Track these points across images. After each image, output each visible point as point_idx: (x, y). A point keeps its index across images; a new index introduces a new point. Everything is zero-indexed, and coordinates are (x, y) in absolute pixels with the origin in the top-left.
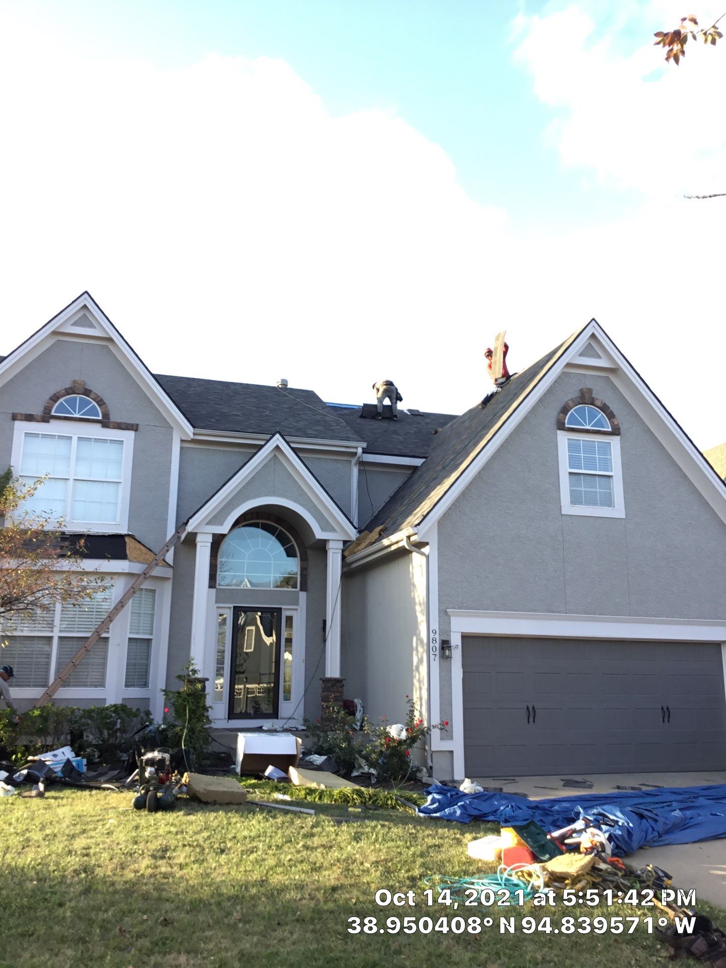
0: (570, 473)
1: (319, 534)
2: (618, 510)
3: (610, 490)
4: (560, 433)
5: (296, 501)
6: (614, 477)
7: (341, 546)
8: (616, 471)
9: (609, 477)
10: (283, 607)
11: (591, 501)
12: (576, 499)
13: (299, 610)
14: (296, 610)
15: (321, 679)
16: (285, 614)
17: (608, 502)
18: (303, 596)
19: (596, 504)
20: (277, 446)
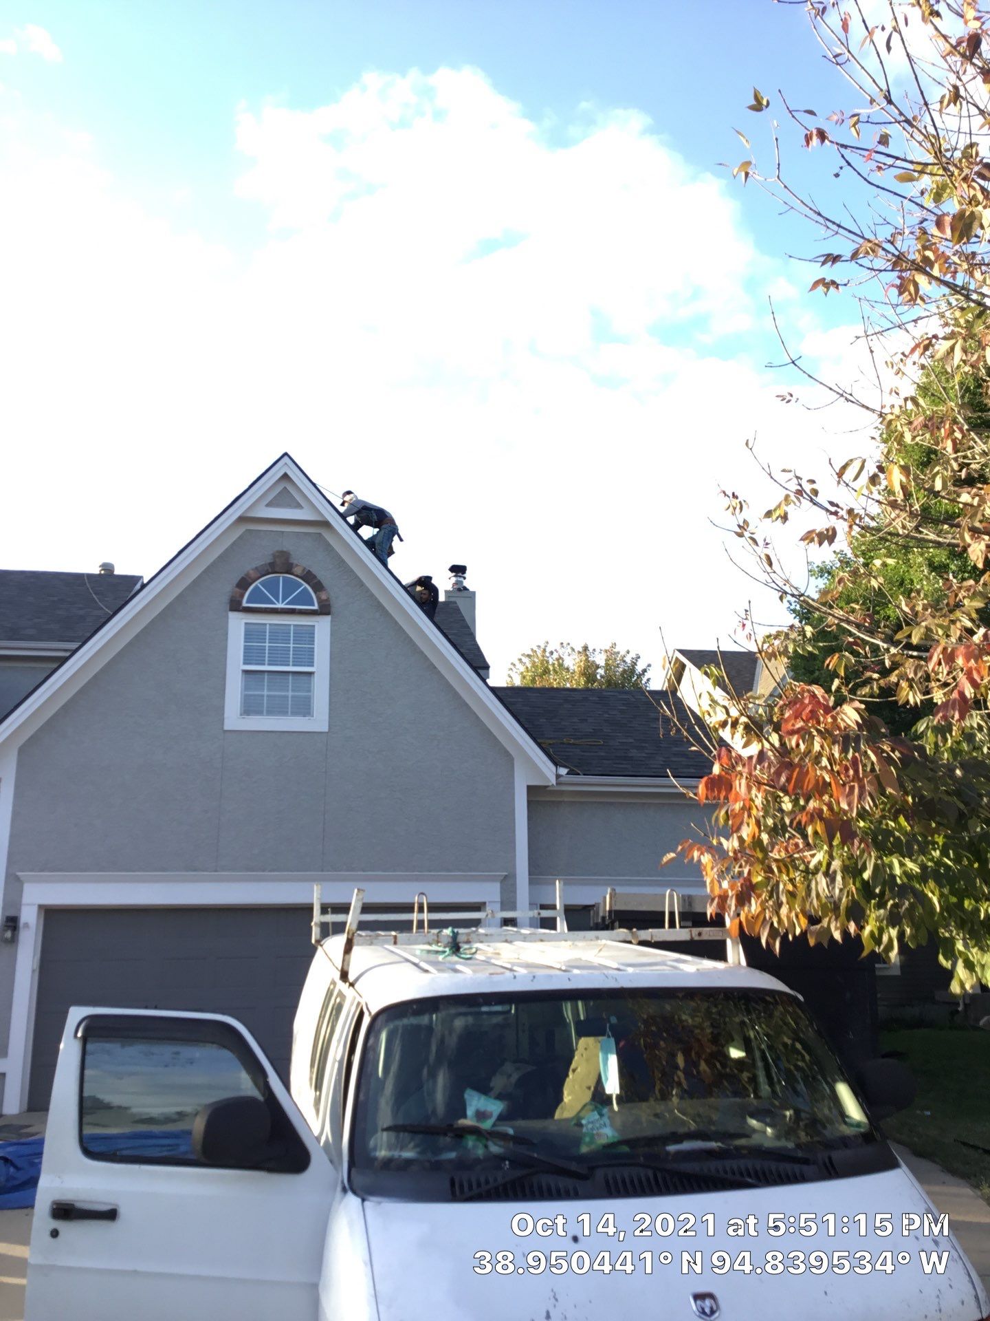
0: (246, 672)
2: (319, 721)
3: (309, 691)
4: (233, 616)
6: (316, 674)
8: (320, 668)
9: (310, 674)
11: (278, 709)
12: (250, 707)
17: (304, 708)
19: (285, 713)
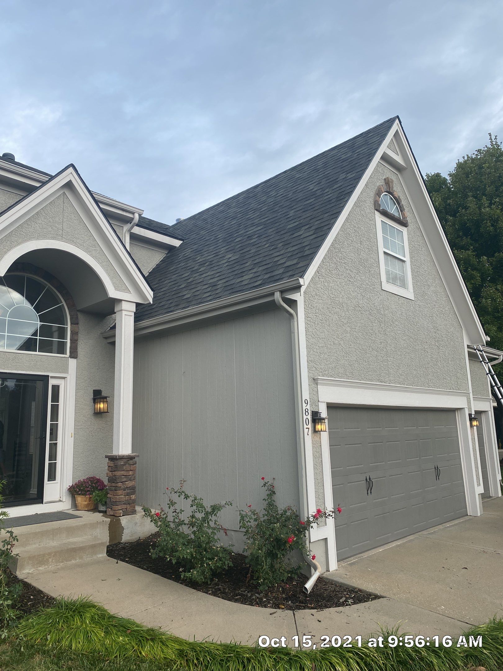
0: (385, 253)
1: (112, 293)
2: (409, 293)
3: (404, 272)
4: (376, 213)
5: (87, 251)
6: (406, 263)
7: (133, 308)
8: (407, 259)
9: (403, 261)
10: (51, 374)
11: (395, 280)
12: (388, 278)
13: (69, 378)
14: (64, 378)
15: (106, 457)
16: (52, 382)
17: (403, 283)
18: (73, 363)
19: (397, 284)
20: (70, 181)
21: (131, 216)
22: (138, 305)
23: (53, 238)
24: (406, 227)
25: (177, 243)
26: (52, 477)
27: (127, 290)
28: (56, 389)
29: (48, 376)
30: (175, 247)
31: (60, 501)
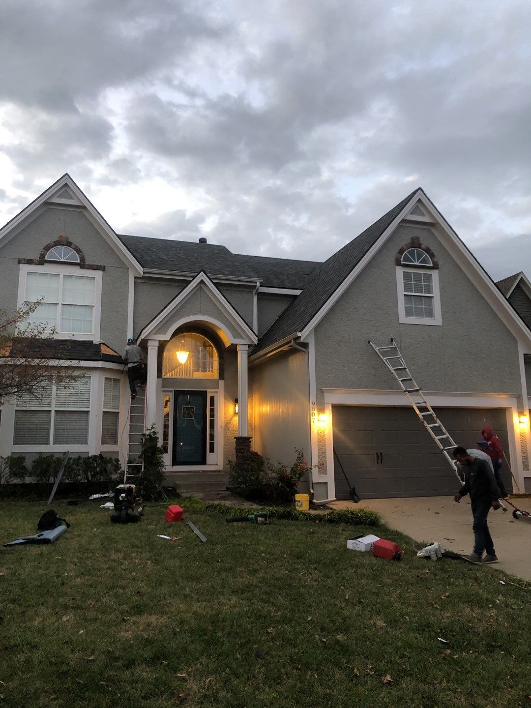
0: (404, 295)
1: (232, 340)
2: (437, 320)
3: (432, 306)
4: (398, 268)
5: (216, 318)
6: (434, 298)
7: (247, 348)
8: (436, 293)
10: (208, 390)
11: (419, 313)
12: (409, 312)
13: (219, 392)
15: (235, 437)
16: (209, 395)
17: (430, 314)
18: (221, 383)
19: (422, 316)
20: (202, 280)
21: (254, 284)
22: (250, 346)
23: (195, 314)
24: (437, 269)
25: (297, 292)
26: (212, 450)
27: (241, 337)
28: (212, 399)
29: (206, 391)
30: (297, 296)
31: (217, 464)
